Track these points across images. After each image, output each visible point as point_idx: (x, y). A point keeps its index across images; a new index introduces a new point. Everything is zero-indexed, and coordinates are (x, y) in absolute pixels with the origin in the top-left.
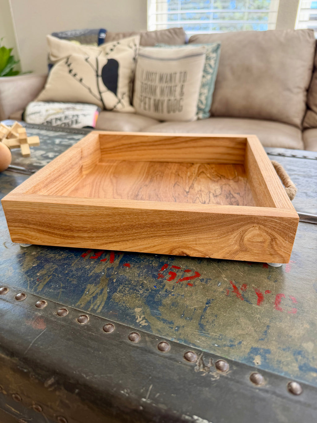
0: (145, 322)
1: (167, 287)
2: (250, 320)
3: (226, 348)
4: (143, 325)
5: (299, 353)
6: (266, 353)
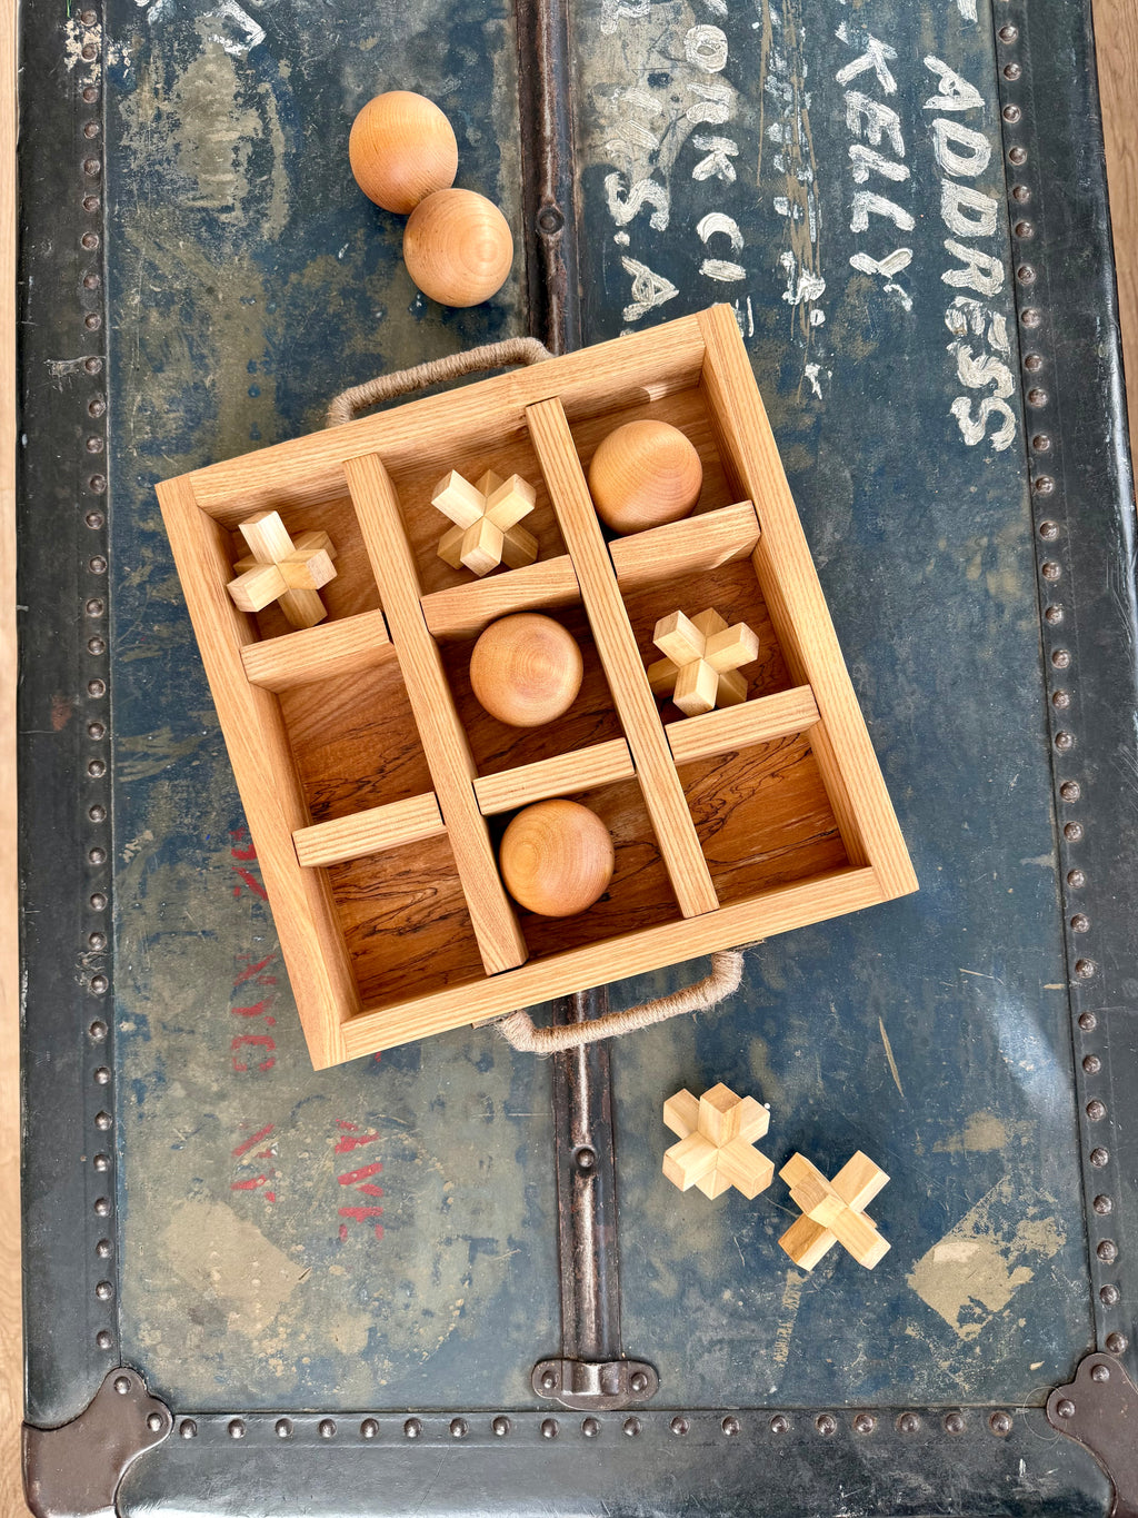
0: (130, 858)
1: (215, 856)
2: (194, 1003)
3: (130, 982)
4: (126, 857)
5: (161, 1079)
6: (144, 1035)
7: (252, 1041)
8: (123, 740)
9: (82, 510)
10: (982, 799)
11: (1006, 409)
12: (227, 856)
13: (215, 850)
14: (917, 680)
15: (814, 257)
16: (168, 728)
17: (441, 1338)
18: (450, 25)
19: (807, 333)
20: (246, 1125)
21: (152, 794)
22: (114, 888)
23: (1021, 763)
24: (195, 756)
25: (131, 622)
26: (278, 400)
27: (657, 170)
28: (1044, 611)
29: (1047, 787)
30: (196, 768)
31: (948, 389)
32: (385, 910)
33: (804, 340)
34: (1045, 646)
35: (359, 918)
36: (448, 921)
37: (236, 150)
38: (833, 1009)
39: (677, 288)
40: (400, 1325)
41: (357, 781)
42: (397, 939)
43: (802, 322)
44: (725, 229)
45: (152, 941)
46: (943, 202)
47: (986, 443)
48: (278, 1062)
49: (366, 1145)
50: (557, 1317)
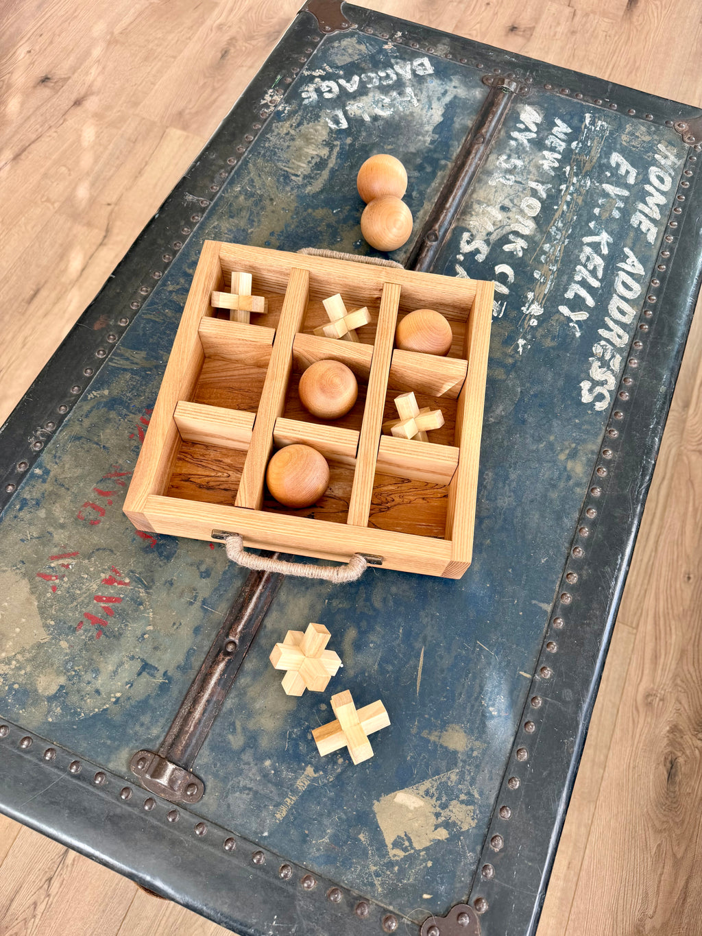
0: (91, 398)
1: (132, 416)
2: (78, 476)
3: (54, 452)
4: (89, 396)
6: (43, 479)
7: (94, 507)
8: (122, 348)
9: (164, 251)
10: (524, 562)
11: (607, 395)
12: (137, 419)
13: (133, 413)
14: (514, 492)
15: (543, 299)
16: (146, 353)
17: (96, 710)
18: (426, 155)
19: (526, 326)
20: (65, 546)
21: (120, 376)
22: (75, 407)
23: (551, 553)
24: (150, 370)
25: (157, 303)
27: (488, 239)
28: (591, 488)
29: (560, 570)
30: (148, 375)
31: (583, 375)
32: (199, 473)
33: (523, 328)
34: (586, 504)
35: (184, 471)
36: (227, 492)
37: (312, 158)
38: (401, 631)
40: (79, 691)
42: (197, 489)
43: (526, 322)
44: (508, 273)
45: (77, 439)
46: (611, 302)
47: (592, 405)
48: (101, 524)
49: (120, 586)
50: (167, 729)
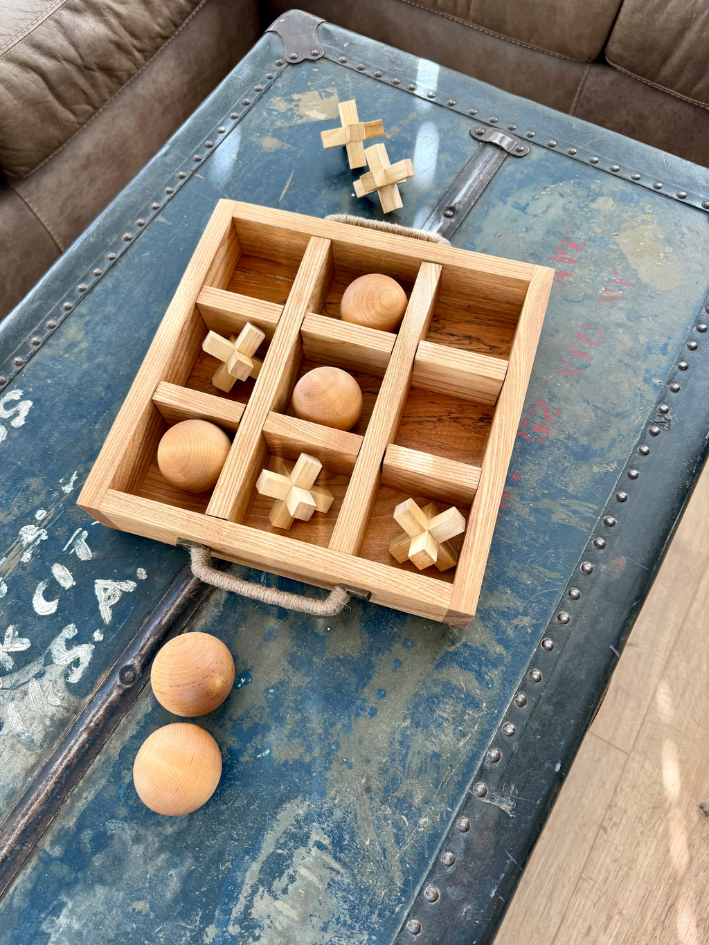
0: (613, 463)
1: (561, 437)
2: (612, 373)
3: (644, 401)
4: (616, 466)
5: (649, 349)
6: (649, 373)
7: (589, 341)
8: (584, 529)
9: (540, 689)
10: (166, 255)
13: (560, 440)
15: (13, 549)
16: (552, 520)
17: (561, 184)
19: (52, 510)
20: (612, 307)
21: (582, 489)
22: (631, 452)
23: (137, 260)
24: (544, 495)
25: (544, 595)
26: (370, 677)
27: (45, 665)
28: (70, 311)
29: (135, 244)
30: (546, 489)
33: (57, 508)
34: (84, 296)
39: (94, 583)
40: (578, 197)
41: (456, 422)
42: (482, 338)
43: (50, 517)
44: (42, 600)
45: (622, 414)
47: (23, 398)
48: (580, 325)
